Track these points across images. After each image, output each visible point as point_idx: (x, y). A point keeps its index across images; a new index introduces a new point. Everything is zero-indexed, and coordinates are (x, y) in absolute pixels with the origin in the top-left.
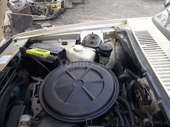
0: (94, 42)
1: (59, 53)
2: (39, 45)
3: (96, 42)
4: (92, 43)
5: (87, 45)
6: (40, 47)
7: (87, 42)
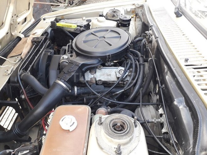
0: (116, 15)
1: (85, 25)
2: (66, 21)
3: (117, 16)
4: (114, 16)
5: (109, 18)
6: (67, 22)
7: (109, 16)
